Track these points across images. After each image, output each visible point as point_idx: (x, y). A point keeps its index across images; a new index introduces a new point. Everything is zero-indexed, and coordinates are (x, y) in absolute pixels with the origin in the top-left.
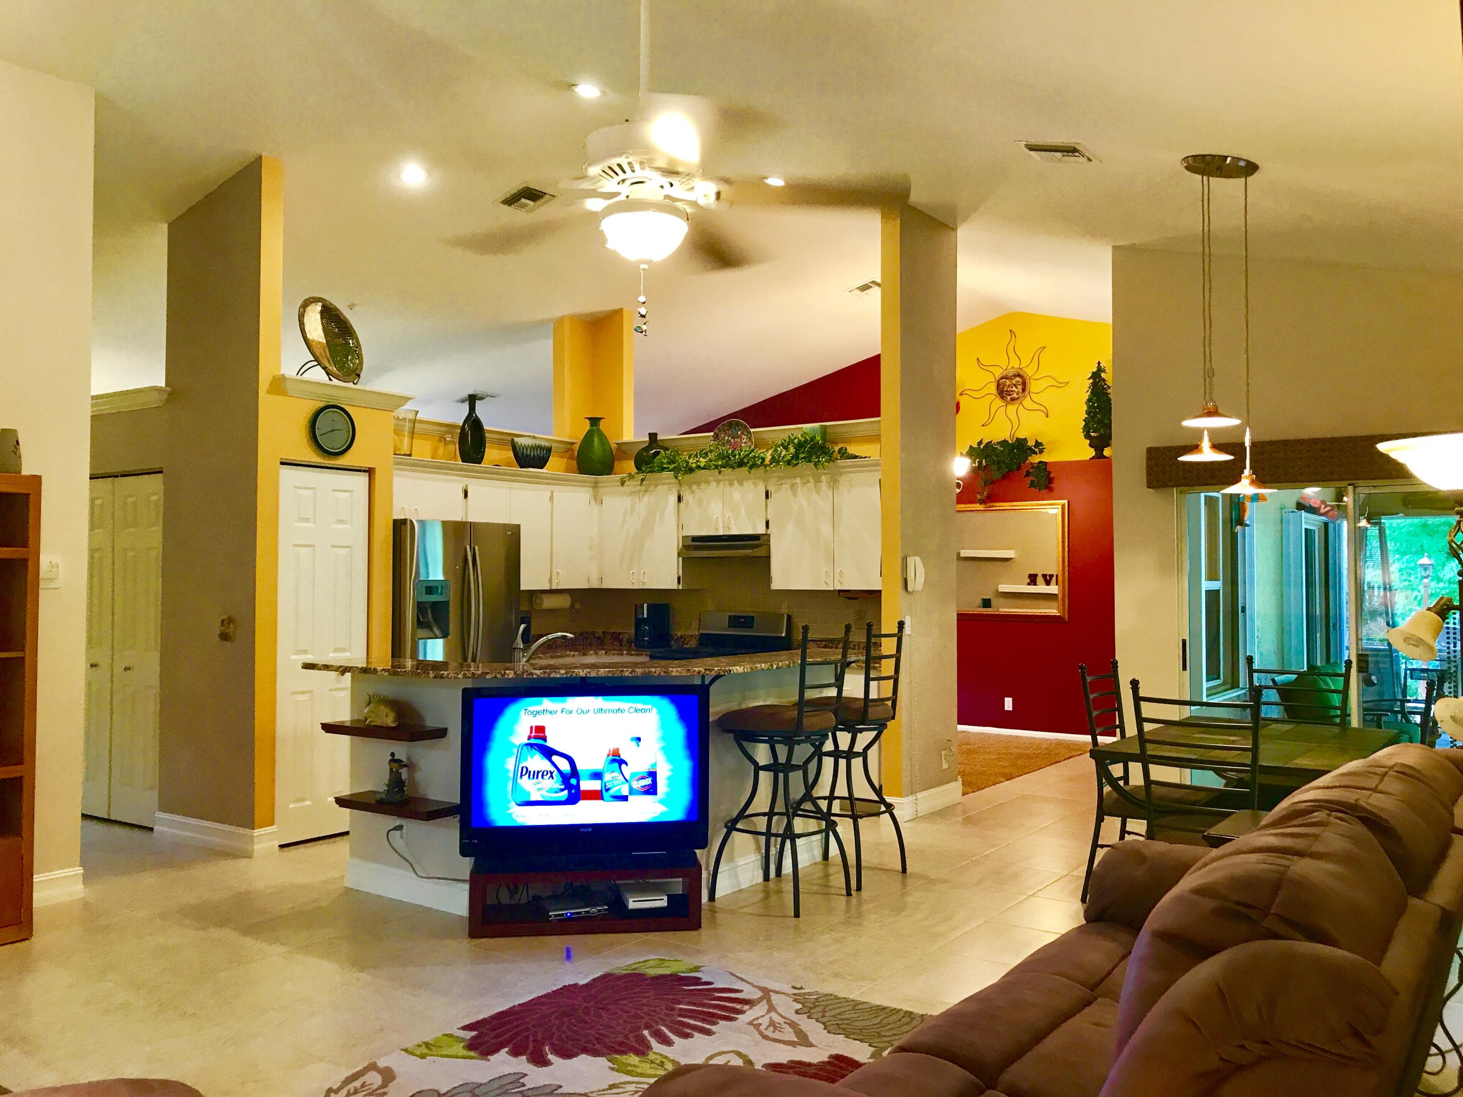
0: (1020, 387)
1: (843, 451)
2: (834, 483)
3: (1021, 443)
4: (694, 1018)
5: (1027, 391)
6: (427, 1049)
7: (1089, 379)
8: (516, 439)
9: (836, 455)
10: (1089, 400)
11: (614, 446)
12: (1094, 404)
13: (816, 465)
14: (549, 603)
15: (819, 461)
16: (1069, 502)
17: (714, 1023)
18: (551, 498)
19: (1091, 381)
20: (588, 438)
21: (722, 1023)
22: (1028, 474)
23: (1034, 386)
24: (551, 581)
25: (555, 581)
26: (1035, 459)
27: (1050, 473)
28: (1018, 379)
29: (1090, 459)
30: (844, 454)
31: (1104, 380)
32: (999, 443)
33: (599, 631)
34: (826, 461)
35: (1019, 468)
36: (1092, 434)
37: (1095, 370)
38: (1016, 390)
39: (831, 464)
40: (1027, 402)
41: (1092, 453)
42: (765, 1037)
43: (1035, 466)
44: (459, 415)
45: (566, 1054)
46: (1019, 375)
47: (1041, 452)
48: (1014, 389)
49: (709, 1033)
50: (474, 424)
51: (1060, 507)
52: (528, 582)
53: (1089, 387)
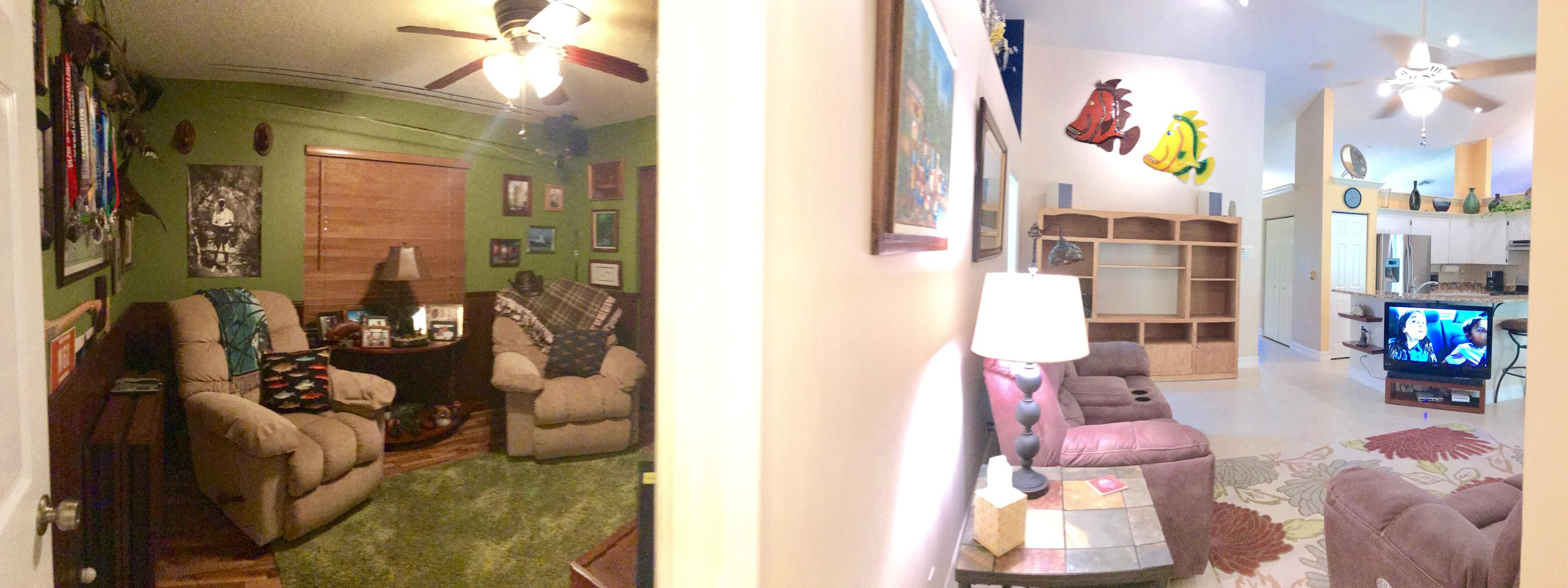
6: (1349, 444)
8: (1434, 199)
11: (1480, 202)
14: (1448, 269)
18: (1450, 224)
20: (1468, 198)
24: (1448, 260)
25: (1450, 260)
33: (1473, 282)
44: (1409, 190)
50: (1416, 193)
52: (1435, 260)
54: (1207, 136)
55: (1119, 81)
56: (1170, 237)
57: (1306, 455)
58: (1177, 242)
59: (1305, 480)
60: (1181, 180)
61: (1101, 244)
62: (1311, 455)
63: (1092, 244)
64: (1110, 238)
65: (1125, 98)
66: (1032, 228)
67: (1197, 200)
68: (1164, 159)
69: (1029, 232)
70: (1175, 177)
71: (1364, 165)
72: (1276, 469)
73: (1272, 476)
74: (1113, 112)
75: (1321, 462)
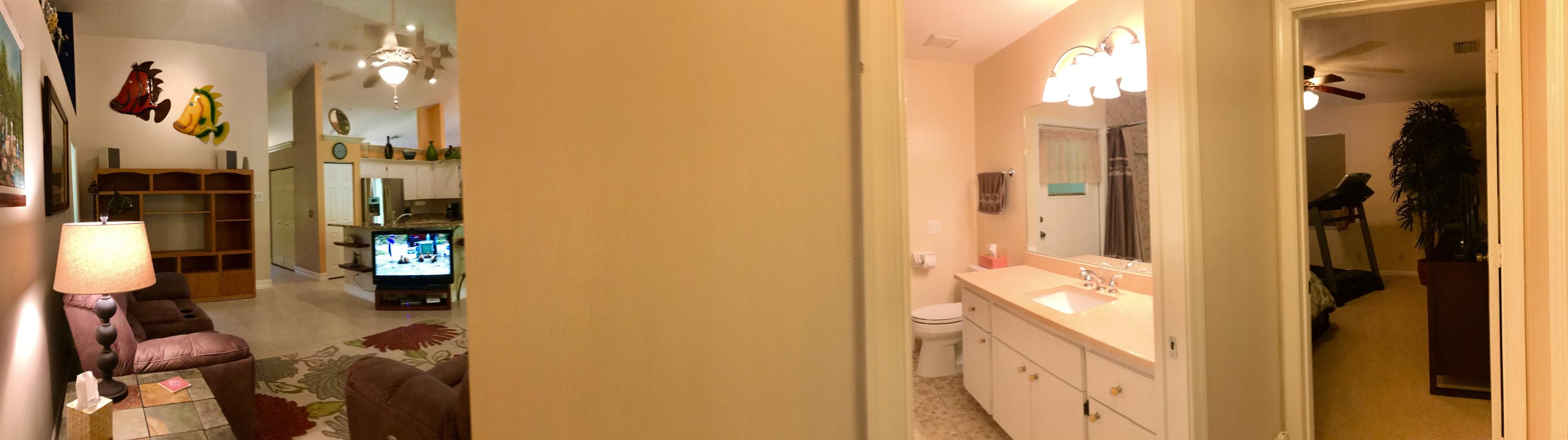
4: (437, 339)
6: (351, 343)
11: (438, 152)
17: (443, 341)
18: (416, 168)
20: (429, 150)
21: (446, 341)
33: (437, 213)
42: (458, 346)
44: (384, 144)
45: (392, 348)
49: (440, 344)
50: (389, 146)
54: (222, 106)
55: (151, 63)
56: (196, 187)
57: (317, 353)
58: (203, 191)
59: (320, 373)
60: (202, 141)
61: (145, 195)
62: (322, 353)
63: (138, 196)
64: (151, 191)
65: (158, 76)
66: (91, 186)
67: (217, 157)
68: (189, 125)
69: (89, 189)
70: (198, 139)
71: (348, 124)
72: (296, 366)
73: (294, 372)
74: (148, 88)
75: (331, 358)
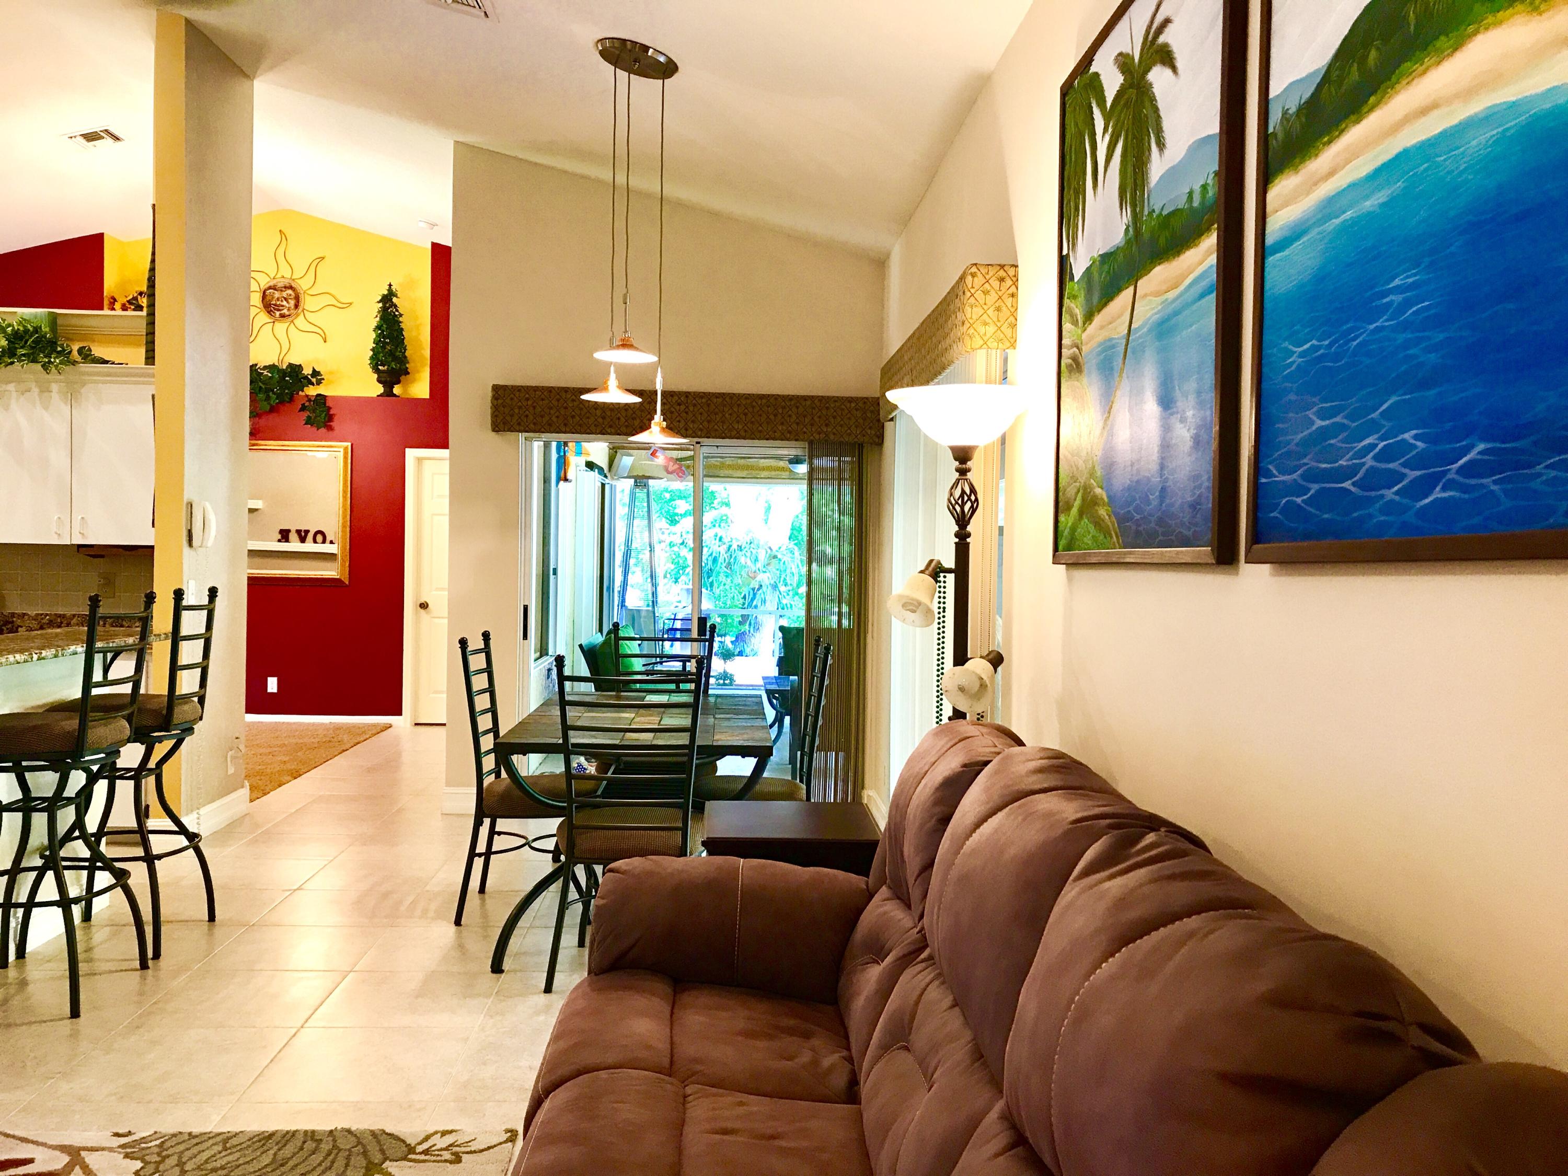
0: (292, 302)
1: (84, 351)
2: (72, 396)
3: (295, 369)
5: (301, 309)
7: (379, 302)
9: (75, 354)
10: (378, 327)
12: (383, 331)
13: (45, 367)
15: (50, 362)
16: (352, 445)
19: (381, 305)
22: (303, 408)
23: (308, 303)
26: (312, 391)
27: (329, 408)
28: (290, 292)
29: (378, 396)
30: (86, 355)
31: (396, 306)
32: (265, 368)
34: (60, 363)
35: (292, 399)
36: (380, 367)
37: (386, 292)
38: (287, 305)
39: (69, 368)
40: (300, 321)
41: (380, 389)
43: (313, 399)
46: (291, 288)
47: (319, 382)
48: (285, 303)
51: (342, 450)
53: (379, 312)
